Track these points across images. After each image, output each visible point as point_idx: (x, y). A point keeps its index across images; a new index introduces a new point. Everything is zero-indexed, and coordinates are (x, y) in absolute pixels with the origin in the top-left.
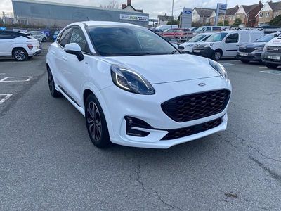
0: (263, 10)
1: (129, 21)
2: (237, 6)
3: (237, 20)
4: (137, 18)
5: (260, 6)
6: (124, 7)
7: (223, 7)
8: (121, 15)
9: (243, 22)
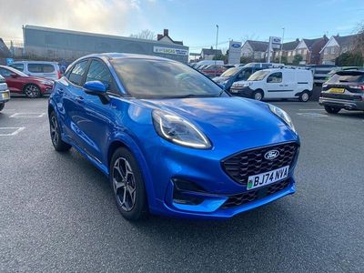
0: (329, 45)
1: (164, 55)
2: (298, 40)
3: (297, 56)
4: (174, 51)
5: (325, 40)
6: (160, 37)
7: (277, 41)
8: (155, 48)
9: (304, 59)
